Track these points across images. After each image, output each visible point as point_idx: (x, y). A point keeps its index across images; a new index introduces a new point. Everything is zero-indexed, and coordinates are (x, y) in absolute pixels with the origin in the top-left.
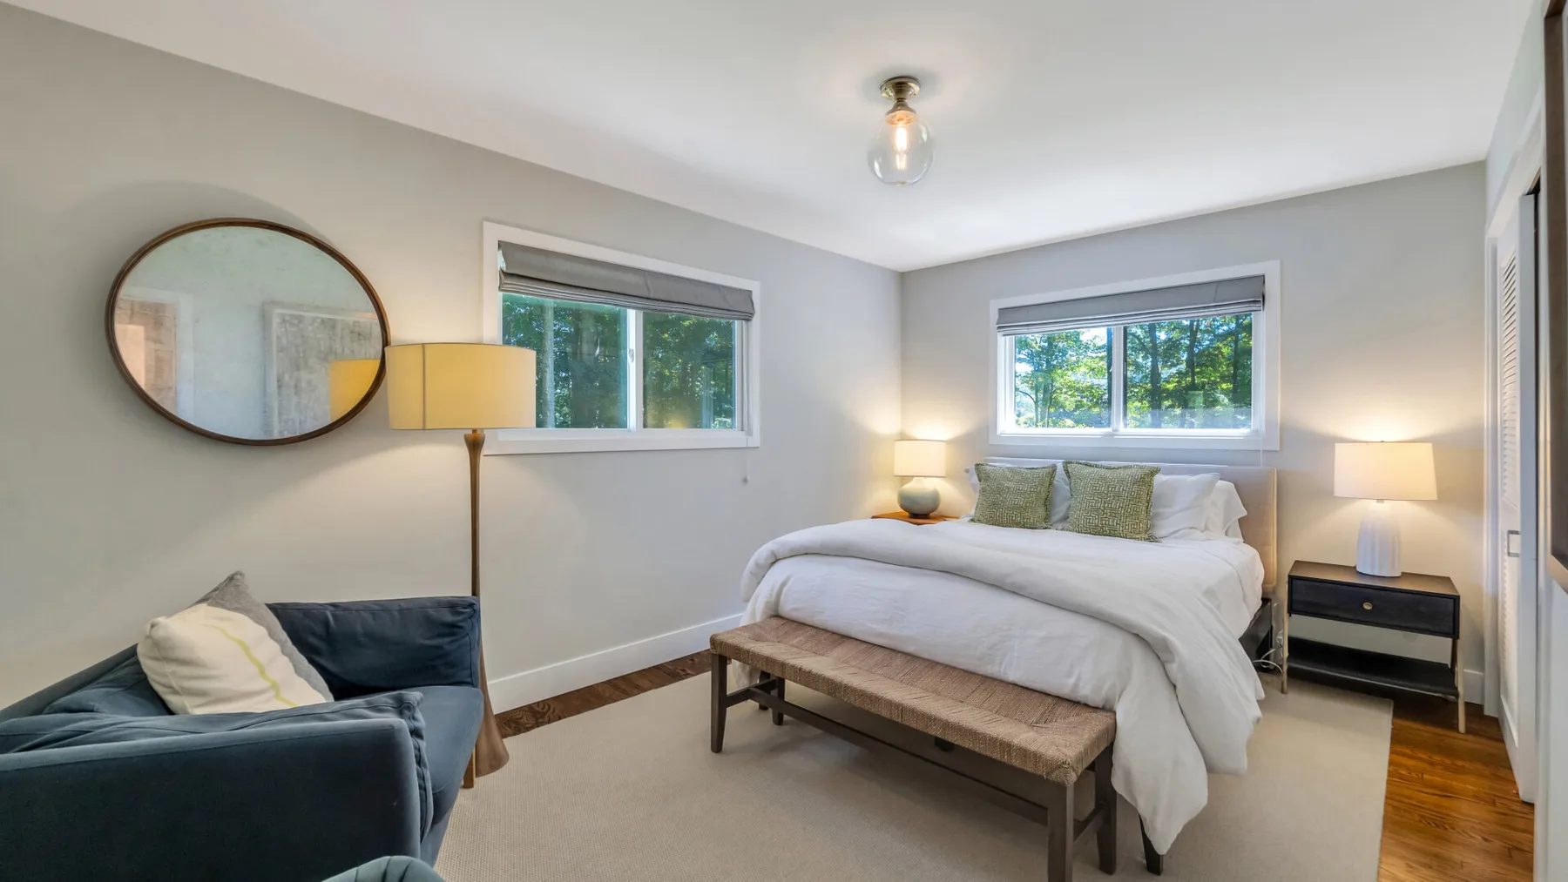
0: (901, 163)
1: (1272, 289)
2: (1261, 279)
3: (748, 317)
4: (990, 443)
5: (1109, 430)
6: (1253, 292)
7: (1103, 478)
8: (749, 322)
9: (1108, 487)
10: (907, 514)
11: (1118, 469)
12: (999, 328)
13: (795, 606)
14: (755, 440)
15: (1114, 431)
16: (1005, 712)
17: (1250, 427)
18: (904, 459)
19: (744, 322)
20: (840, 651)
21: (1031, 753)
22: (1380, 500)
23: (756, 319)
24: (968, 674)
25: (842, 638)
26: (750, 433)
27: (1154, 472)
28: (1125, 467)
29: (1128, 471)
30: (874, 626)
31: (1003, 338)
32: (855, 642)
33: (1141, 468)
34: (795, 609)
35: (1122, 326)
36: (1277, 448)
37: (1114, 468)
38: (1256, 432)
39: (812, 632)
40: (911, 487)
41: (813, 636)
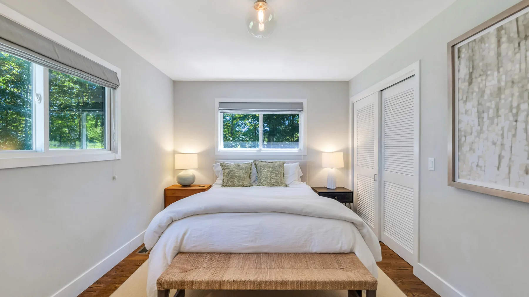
0: (261, 27)
1: (305, 106)
2: (302, 103)
3: (115, 87)
4: (215, 154)
5: (258, 149)
6: (300, 106)
7: (270, 166)
8: (115, 90)
9: (272, 169)
10: (181, 185)
11: (273, 162)
12: (219, 109)
13: (193, 245)
14: (119, 156)
15: (260, 149)
16: (325, 266)
17: (298, 148)
18: (180, 162)
19: (112, 89)
20: (234, 262)
21: (363, 282)
22: (332, 168)
23: (119, 89)
24: (296, 254)
25: (228, 255)
26: (116, 152)
27: (284, 163)
28: (275, 162)
29: (277, 164)
30: (247, 245)
31: (220, 113)
32: (236, 255)
33: (280, 162)
34: (194, 247)
35: (262, 114)
36: (306, 154)
37: (271, 162)
38: (300, 149)
39: (209, 256)
40: (182, 174)
41: (211, 259)
